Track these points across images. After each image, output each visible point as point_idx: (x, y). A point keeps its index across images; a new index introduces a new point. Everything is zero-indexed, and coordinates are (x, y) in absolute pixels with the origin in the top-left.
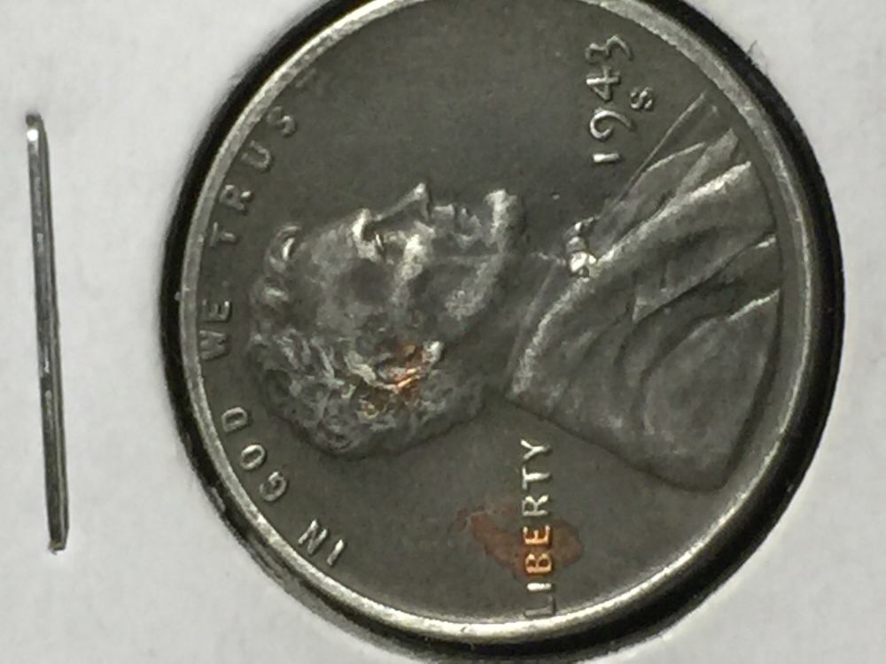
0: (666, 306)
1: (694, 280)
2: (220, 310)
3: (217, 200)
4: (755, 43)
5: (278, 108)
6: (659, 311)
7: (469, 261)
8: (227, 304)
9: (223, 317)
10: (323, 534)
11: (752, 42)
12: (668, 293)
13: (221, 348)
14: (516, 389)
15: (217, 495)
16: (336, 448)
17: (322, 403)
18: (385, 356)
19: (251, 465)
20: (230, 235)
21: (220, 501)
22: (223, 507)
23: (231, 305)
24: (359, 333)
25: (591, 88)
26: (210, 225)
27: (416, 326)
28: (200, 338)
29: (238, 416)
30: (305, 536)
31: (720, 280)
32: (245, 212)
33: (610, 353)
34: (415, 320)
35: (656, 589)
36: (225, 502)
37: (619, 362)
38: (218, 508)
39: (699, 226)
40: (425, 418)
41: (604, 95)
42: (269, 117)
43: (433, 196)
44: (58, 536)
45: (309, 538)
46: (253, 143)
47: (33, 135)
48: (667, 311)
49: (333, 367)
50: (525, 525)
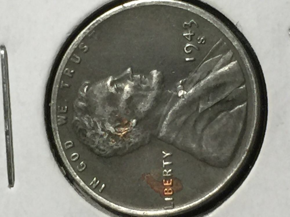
0: (210, 108)
1: (219, 99)
2: (64, 109)
3: (63, 73)
4: (238, 22)
5: (83, 43)
6: (207, 109)
7: (145, 93)
8: (66, 107)
9: (65, 111)
10: (98, 182)
11: (237, 22)
12: (210, 103)
13: (64, 121)
14: (161, 135)
15: (63, 169)
16: (102, 154)
17: (97, 139)
18: (118, 124)
19: (74, 160)
20: (67, 85)
21: (64, 171)
22: (65, 173)
23: (67, 108)
24: (109, 116)
25: (184, 37)
26: (60, 82)
27: (128, 114)
28: (57, 118)
29: (70, 144)
30: (92, 183)
31: (227, 99)
32: (72, 77)
33: (191, 123)
34: (127, 112)
35: (207, 200)
36: (66, 172)
37: (194, 126)
38: (63, 173)
39: (220, 81)
40: (131, 144)
41: (189, 39)
42: (80, 46)
43: (133, 72)
44: (11, 183)
45: (93, 183)
46: (74, 55)
47: (2, 52)
48: (210, 109)
49: (101, 128)
50: (164, 179)
